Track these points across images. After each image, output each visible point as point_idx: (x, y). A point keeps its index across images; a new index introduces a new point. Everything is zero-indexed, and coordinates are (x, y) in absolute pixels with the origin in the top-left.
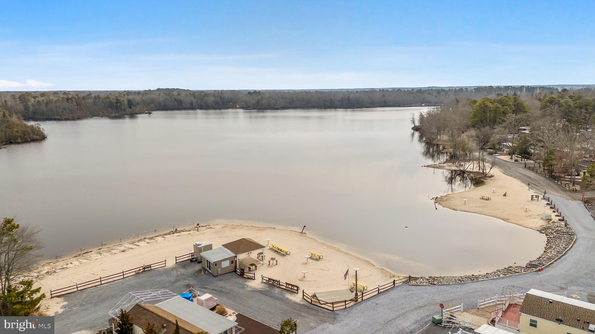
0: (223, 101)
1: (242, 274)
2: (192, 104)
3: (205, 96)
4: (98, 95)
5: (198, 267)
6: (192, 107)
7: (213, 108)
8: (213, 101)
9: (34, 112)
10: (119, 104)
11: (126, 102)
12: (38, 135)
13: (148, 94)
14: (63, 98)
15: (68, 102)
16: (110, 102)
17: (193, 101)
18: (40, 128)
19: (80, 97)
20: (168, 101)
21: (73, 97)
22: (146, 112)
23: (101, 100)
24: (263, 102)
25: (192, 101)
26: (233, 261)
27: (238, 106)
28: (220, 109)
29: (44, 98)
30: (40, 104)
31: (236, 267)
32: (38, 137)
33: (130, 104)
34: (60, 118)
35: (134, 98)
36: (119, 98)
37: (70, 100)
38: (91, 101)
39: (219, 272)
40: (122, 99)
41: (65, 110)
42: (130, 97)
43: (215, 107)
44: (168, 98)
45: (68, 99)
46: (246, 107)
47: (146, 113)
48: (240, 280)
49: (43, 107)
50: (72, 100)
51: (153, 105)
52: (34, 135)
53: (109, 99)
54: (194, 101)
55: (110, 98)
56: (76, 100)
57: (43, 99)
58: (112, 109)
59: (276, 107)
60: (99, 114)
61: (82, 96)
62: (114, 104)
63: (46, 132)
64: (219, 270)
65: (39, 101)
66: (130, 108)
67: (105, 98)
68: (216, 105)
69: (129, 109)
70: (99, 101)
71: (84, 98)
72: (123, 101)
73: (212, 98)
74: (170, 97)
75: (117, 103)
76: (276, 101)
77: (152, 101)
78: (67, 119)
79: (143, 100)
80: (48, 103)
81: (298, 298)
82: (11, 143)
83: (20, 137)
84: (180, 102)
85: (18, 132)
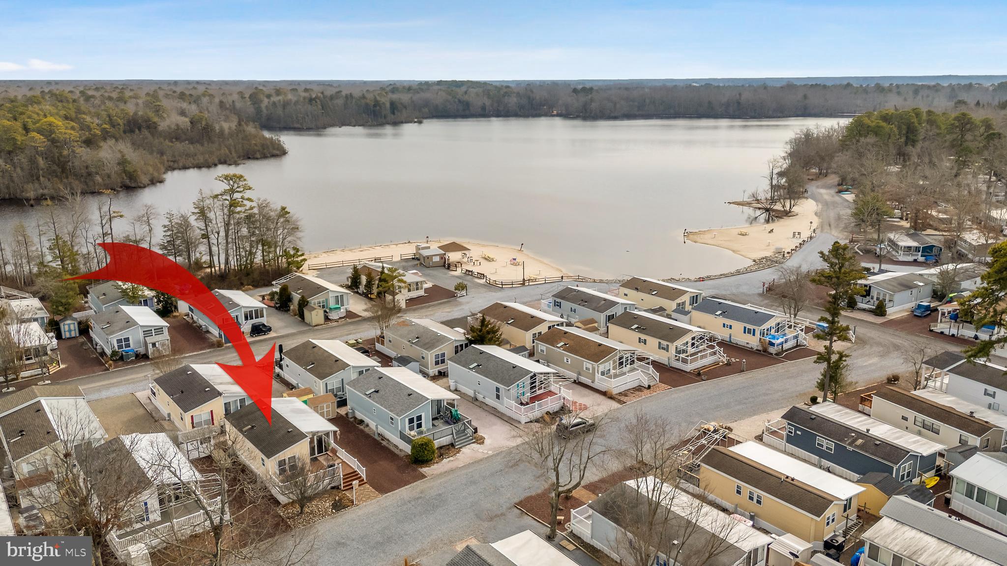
0: (532, 104)
1: (449, 268)
2: (483, 108)
3: (505, 96)
4: (351, 94)
5: (418, 262)
6: (484, 114)
7: (516, 115)
8: (516, 103)
9: (269, 118)
10: (378, 108)
11: (388, 105)
12: (278, 149)
13: (422, 90)
14: (304, 98)
15: (311, 105)
16: (367, 105)
17: (486, 103)
18: (280, 141)
19: (326, 97)
20: (448, 104)
21: (317, 97)
22: (416, 120)
23: (354, 101)
24: (594, 105)
25: (484, 104)
26: (442, 257)
27: (555, 112)
28: (527, 116)
29: (280, 98)
30: (276, 107)
31: (445, 262)
32: (278, 152)
33: (394, 107)
34: (301, 127)
35: (400, 98)
36: (378, 98)
37: (314, 102)
38: (340, 102)
39: (431, 265)
40: (383, 100)
41: (308, 116)
42: (395, 97)
43: (519, 113)
44: (450, 98)
45: (311, 100)
46: (567, 115)
47: (415, 122)
48: (446, 271)
49: (280, 111)
50: (316, 102)
51: (426, 110)
52: (274, 149)
53: (365, 100)
54: (488, 102)
55: (366, 98)
56: (321, 101)
57: (280, 100)
58: (368, 115)
59: (613, 115)
60: (351, 123)
61: (329, 95)
62: (372, 108)
63: (286, 146)
64: (431, 262)
65: (274, 103)
66: (394, 113)
67: (360, 98)
68: (520, 110)
69: (392, 116)
70: (351, 103)
71: (332, 98)
72: (384, 103)
73: (515, 99)
74: (453, 97)
75: (375, 106)
76: (616, 104)
77: (427, 104)
78: (309, 129)
79: (413, 102)
80: (285, 105)
81: (482, 281)
82: (249, 158)
83: (259, 151)
84: (467, 105)
85: (256, 145)
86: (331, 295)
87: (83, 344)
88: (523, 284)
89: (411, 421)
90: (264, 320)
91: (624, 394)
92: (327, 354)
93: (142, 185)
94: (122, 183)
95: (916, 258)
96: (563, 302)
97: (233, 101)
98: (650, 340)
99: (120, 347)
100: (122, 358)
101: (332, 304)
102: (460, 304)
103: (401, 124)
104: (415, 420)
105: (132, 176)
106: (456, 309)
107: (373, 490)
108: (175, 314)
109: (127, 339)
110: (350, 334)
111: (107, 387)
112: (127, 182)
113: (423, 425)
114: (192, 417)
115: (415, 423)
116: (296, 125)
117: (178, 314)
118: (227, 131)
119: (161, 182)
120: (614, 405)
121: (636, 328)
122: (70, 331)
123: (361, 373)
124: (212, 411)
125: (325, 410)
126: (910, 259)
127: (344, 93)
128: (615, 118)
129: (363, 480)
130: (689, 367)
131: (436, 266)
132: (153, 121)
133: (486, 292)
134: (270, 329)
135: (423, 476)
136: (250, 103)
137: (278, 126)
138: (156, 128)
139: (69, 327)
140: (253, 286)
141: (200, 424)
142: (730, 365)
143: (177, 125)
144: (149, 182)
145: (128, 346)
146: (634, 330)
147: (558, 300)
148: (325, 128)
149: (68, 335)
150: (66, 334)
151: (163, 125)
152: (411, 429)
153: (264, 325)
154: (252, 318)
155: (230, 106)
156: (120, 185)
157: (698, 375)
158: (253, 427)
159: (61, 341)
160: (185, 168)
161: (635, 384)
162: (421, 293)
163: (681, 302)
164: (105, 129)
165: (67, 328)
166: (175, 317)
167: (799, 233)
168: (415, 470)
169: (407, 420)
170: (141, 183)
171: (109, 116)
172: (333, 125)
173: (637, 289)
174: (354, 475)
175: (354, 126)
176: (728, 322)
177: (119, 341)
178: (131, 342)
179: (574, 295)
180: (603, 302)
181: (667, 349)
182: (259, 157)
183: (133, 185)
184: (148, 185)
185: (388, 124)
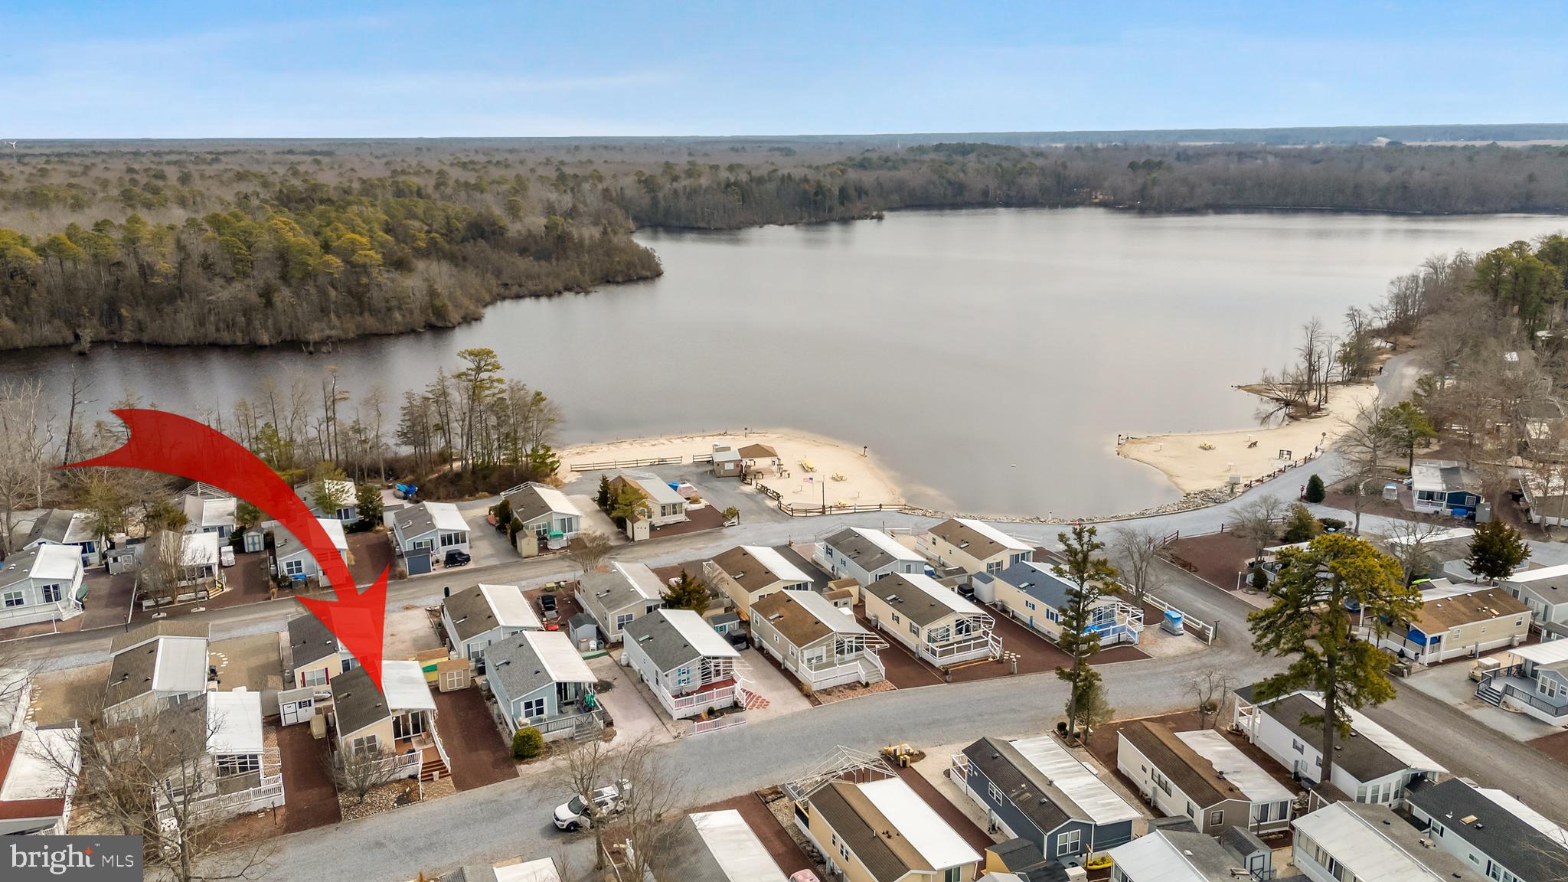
0: (1062, 188)
1: (742, 480)
2: (986, 193)
3: (1020, 174)
4: (789, 174)
5: (710, 468)
6: (986, 202)
8: (1037, 185)
9: (667, 214)
10: (821, 196)
11: (836, 192)
12: (649, 268)
16: (805, 192)
17: (991, 185)
20: (932, 186)
22: (875, 214)
23: (792, 185)
24: (1156, 191)
25: (987, 186)
26: (739, 464)
27: (1097, 201)
28: (1053, 206)
30: (679, 196)
31: (740, 472)
32: (649, 273)
33: (845, 194)
34: (707, 226)
35: (855, 179)
37: (733, 187)
38: (771, 187)
39: (717, 475)
40: (830, 184)
41: (718, 210)
43: (1041, 201)
44: (935, 178)
47: (873, 218)
48: (736, 484)
49: (683, 203)
52: (643, 268)
53: (805, 185)
58: (805, 207)
59: (1187, 205)
60: (778, 220)
62: (812, 197)
64: (722, 471)
66: (843, 204)
68: (1043, 196)
69: (841, 209)
70: (787, 188)
72: (830, 190)
73: (1036, 179)
74: (941, 177)
75: (816, 194)
76: (1192, 188)
77: (900, 187)
78: (718, 230)
79: (880, 184)
80: (692, 193)
81: (773, 504)
82: (608, 282)
83: (622, 271)
84: (960, 188)
85: (619, 262)
86: (554, 517)
87: (264, 560)
88: (823, 513)
89: (528, 705)
90: (464, 548)
91: (827, 692)
92: (485, 606)
93: (450, 325)
94: (426, 322)
95: (1438, 509)
96: (835, 551)
97: (622, 189)
98: (903, 619)
99: (291, 571)
100: (290, 585)
101: (556, 529)
102: (723, 537)
103: (854, 222)
104: (534, 704)
105: (440, 312)
106: (712, 545)
107: (452, 785)
108: (378, 528)
109: (298, 563)
110: (559, 573)
111: (256, 622)
112: (433, 320)
113: (546, 711)
114: (303, 674)
115: (534, 708)
116: (702, 225)
117: (382, 528)
118: (587, 242)
119: (477, 319)
120: (805, 705)
121: (891, 600)
122: (254, 544)
123: (513, 633)
124: (326, 669)
125: (456, 678)
126: (1429, 509)
127: (780, 173)
128: (1191, 211)
129: (447, 771)
130: (939, 662)
131: (727, 476)
132: (501, 224)
133: (768, 521)
134: (468, 559)
135: (517, 775)
136: (645, 190)
137: (678, 224)
138: (502, 234)
139: (253, 539)
140: (489, 493)
141: (312, 683)
142: (1002, 662)
143: (529, 230)
144: (461, 320)
145: (299, 570)
146: (888, 602)
147: (830, 547)
148: (739, 228)
149: (251, 550)
150: (249, 548)
151: (514, 229)
152: (529, 714)
153: (461, 554)
154: (450, 543)
155: (617, 195)
156: (423, 324)
157: (947, 675)
158: (349, 695)
159: (242, 557)
160: (518, 297)
161: (851, 679)
162: (681, 517)
163: (995, 562)
164: (433, 238)
165: (250, 539)
166: (377, 531)
167: (1289, 453)
168: (512, 766)
169: (522, 704)
170: (450, 322)
171: (447, 217)
172: (751, 224)
173: (944, 538)
174: (438, 764)
175: (782, 225)
176: (1032, 600)
177: (289, 565)
178: (303, 566)
179: (852, 542)
180: (879, 555)
181: (916, 633)
182: (620, 280)
183: (440, 324)
184: (459, 324)
185: (834, 220)
